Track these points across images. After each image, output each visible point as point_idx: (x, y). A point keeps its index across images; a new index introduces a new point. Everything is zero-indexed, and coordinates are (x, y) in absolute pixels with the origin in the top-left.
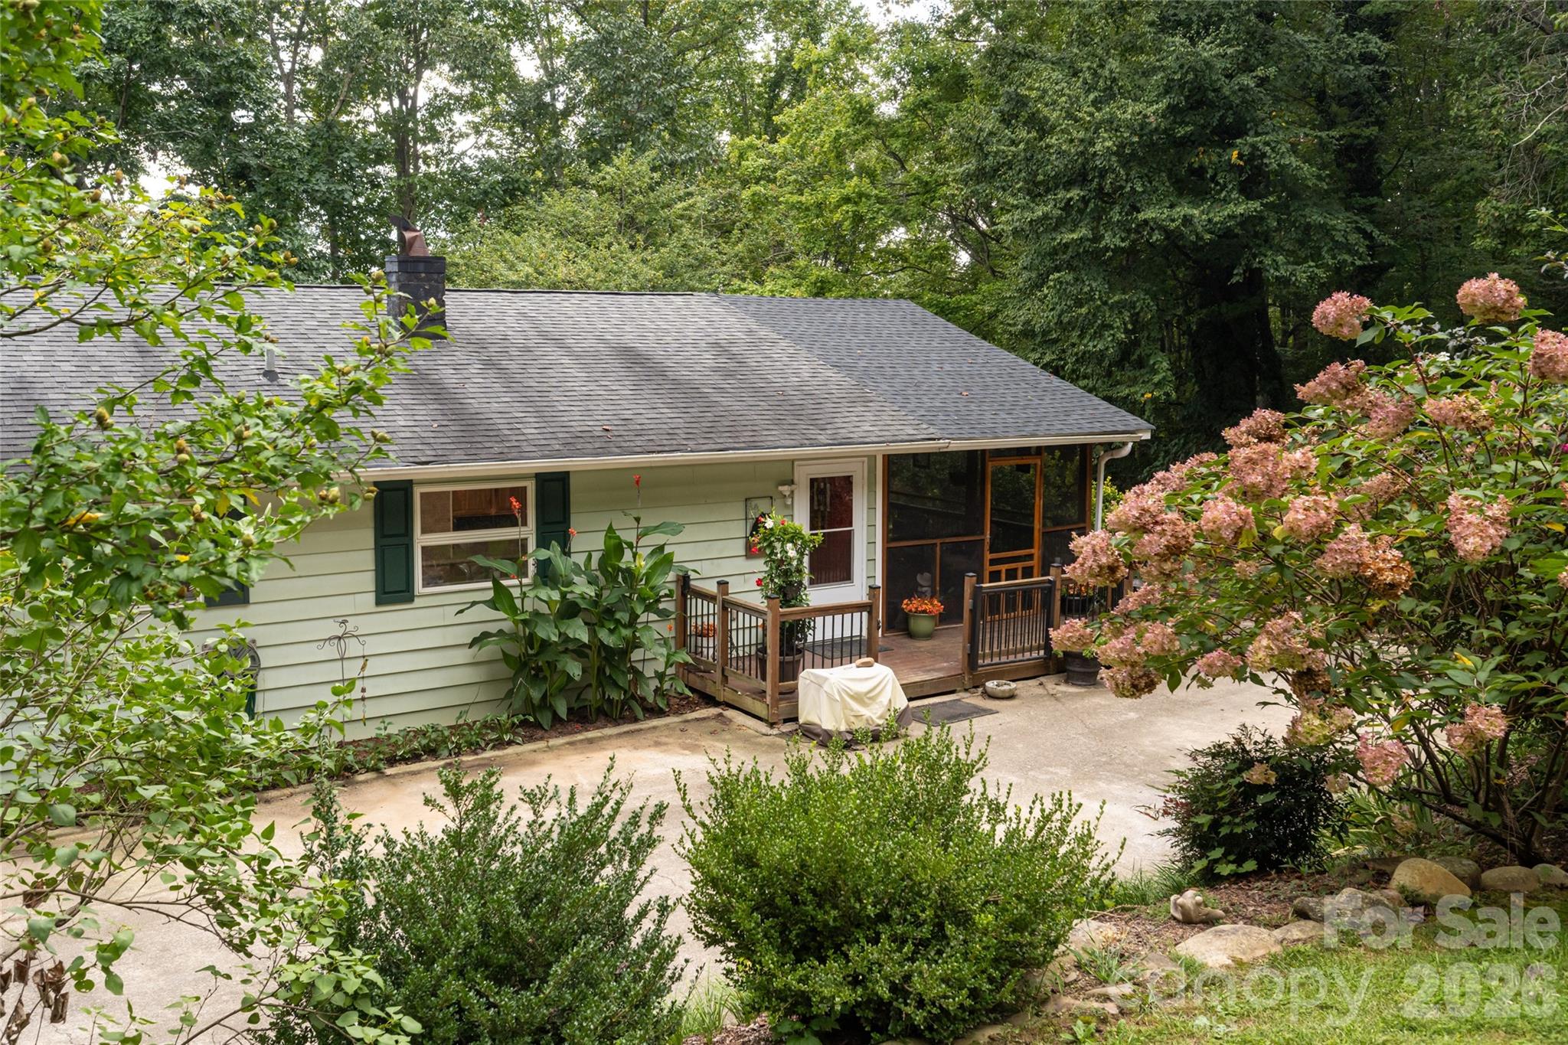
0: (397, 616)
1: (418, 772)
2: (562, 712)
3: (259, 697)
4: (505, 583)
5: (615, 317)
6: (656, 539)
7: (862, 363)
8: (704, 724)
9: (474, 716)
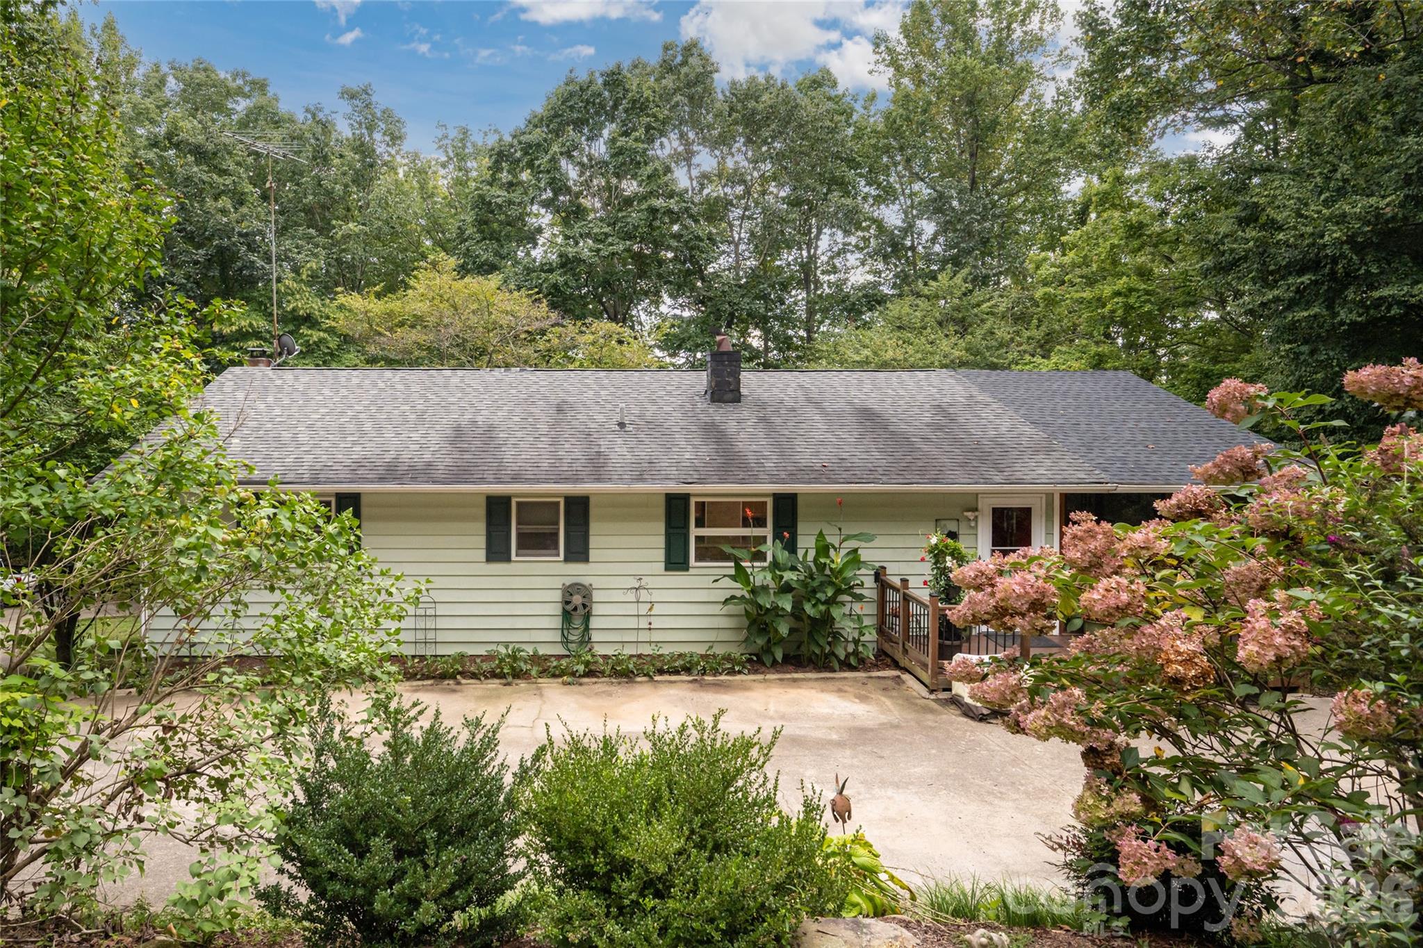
0: (677, 579)
1: (675, 682)
2: (779, 656)
3: (592, 619)
4: (743, 564)
5: (867, 387)
6: (852, 544)
7: (1060, 421)
8: (882, 681)
9: (720, 650)
